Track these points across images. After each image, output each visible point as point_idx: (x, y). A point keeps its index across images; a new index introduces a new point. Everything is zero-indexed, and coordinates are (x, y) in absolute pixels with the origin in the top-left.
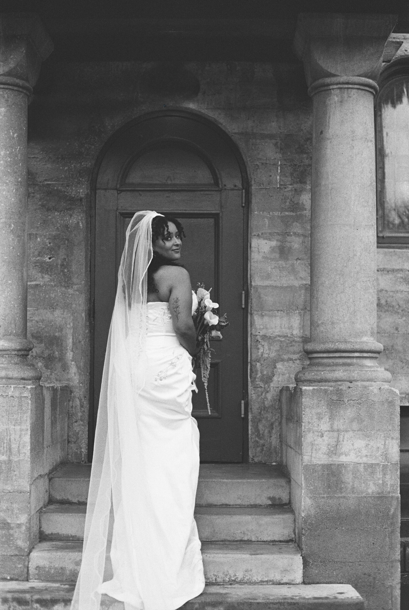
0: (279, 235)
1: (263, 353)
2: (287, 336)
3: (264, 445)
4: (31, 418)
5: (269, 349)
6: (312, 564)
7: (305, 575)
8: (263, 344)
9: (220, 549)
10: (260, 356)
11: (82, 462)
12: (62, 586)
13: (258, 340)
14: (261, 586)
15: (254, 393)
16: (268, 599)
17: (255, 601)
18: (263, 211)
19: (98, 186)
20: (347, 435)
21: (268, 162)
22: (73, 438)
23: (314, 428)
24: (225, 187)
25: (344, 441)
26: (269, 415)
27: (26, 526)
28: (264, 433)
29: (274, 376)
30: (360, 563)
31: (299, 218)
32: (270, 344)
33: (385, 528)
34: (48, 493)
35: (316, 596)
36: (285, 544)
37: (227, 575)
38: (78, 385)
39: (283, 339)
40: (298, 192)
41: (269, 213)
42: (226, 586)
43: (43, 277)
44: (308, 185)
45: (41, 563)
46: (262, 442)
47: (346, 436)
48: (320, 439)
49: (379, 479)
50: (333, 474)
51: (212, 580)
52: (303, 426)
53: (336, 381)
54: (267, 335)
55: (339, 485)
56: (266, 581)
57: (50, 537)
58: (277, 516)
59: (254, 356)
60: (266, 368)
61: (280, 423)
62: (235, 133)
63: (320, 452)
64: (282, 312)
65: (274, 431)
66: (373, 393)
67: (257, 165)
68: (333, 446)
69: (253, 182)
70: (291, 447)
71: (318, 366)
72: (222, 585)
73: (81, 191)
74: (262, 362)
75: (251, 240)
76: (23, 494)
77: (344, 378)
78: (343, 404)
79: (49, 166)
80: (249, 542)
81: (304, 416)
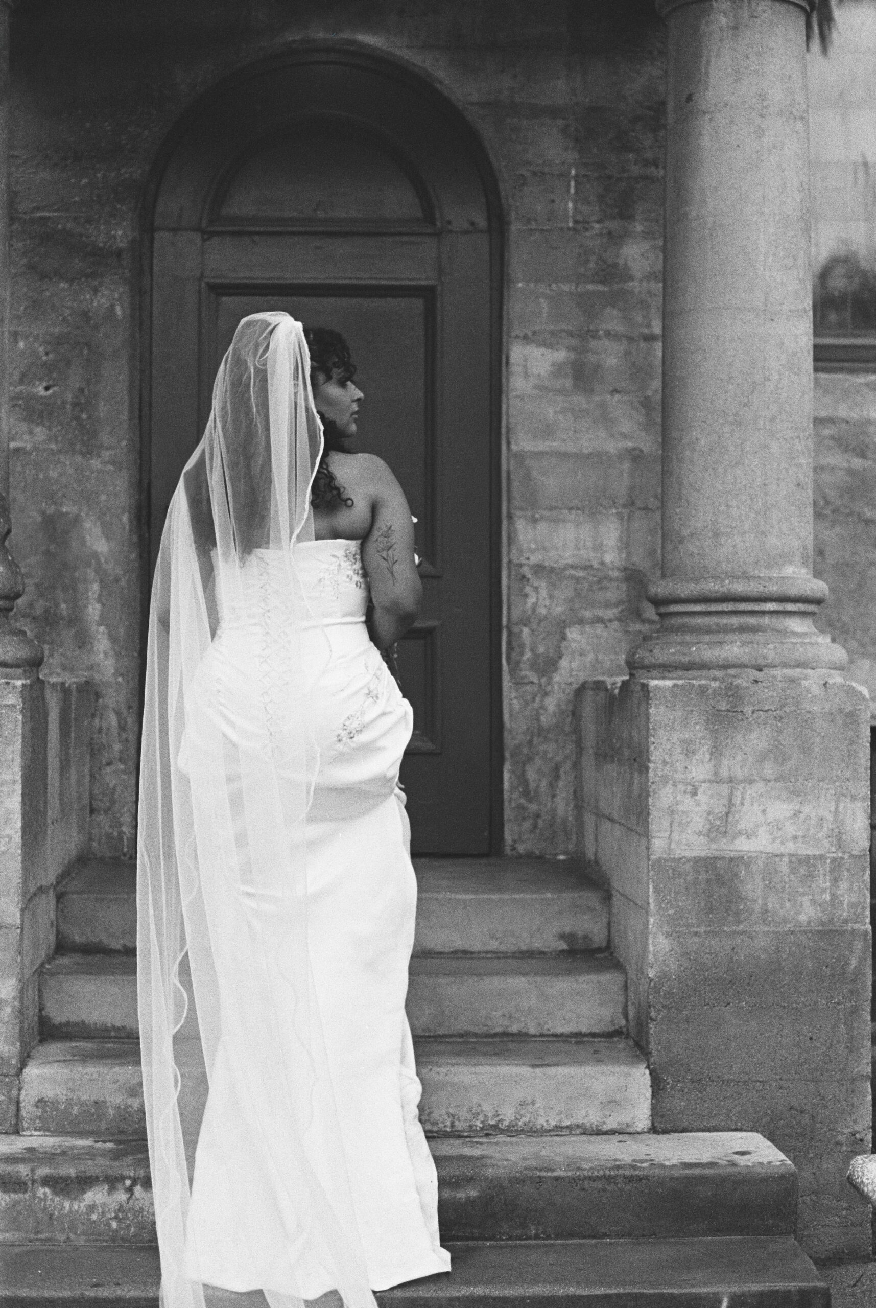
0: (572, 336)
1: (535, 606)
2: (591, 566)
3: (538, 816)
4: (23, 754)
5: (551, 597)
6: (672, 1088)
7: (655, 1112)
8: (535, 584)
9: (458, 1054)
10: (530, 612)
11: (122, 858)
12: (100, 1145)
13: (524, 577)
14: (557, 1139)
15: (516, 698)
16: (579, 1168)
17: (549, 1174)
18: (537, 282)
19: (158, 222)
20: (751, 791)
21: (547, 169)
22: (101, 800)
23: (676, 776)
24: (450, 228)
25: (746, 804)
26: (550, 748)
27: (14, 1006)
28: (538, 787)
29: (560, 658)
30: (781, 1082)
31: (617, 298)
32: (553, 585)
33: (838, 1003)
34: (54, 928)
35: (687, 1160)
36: (605, 1042)
37: (478, 1114)
38: (112, 679)
39: (581, 574)
40: (615, 239)
41: (550, 285)
42: (475, 1140)
43: (31, 433)
44: (637, 224)
45: (49, 1093)
46: (533, 807)
47: (749, 792)
48: (688, 800)
49: (824, 891)
50: (720, 880)
51: (445, 1127)
52: (650, 771)
53: (725, 667)
54: (546, 564)
55: (733, 907)
56: (567, 1127)
57: (65, 1030)
58: (584, 978)
59: (516, 614)
60: (543, 639)
61: (576, 765)
62: (472, 104)
63: (689, 832)
64: (580, 512)
65: (561, 784)
66: (810, 696)
67: (522, 175)
68: (720, 815)
69: (513, 216)
70: (611, 820)
71: (684, 631)
72: (467, 1137)
73: (120, 233)
74: (534, 626)
75: (508, 346)
76: (6, 931)
77: (745, 660)
78: (742, 720)
79: (46, 175)
80: (522, 1037)
81: (652, 748)
